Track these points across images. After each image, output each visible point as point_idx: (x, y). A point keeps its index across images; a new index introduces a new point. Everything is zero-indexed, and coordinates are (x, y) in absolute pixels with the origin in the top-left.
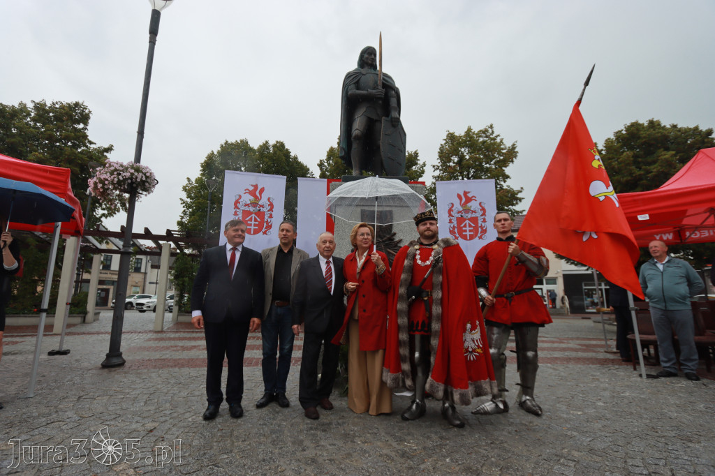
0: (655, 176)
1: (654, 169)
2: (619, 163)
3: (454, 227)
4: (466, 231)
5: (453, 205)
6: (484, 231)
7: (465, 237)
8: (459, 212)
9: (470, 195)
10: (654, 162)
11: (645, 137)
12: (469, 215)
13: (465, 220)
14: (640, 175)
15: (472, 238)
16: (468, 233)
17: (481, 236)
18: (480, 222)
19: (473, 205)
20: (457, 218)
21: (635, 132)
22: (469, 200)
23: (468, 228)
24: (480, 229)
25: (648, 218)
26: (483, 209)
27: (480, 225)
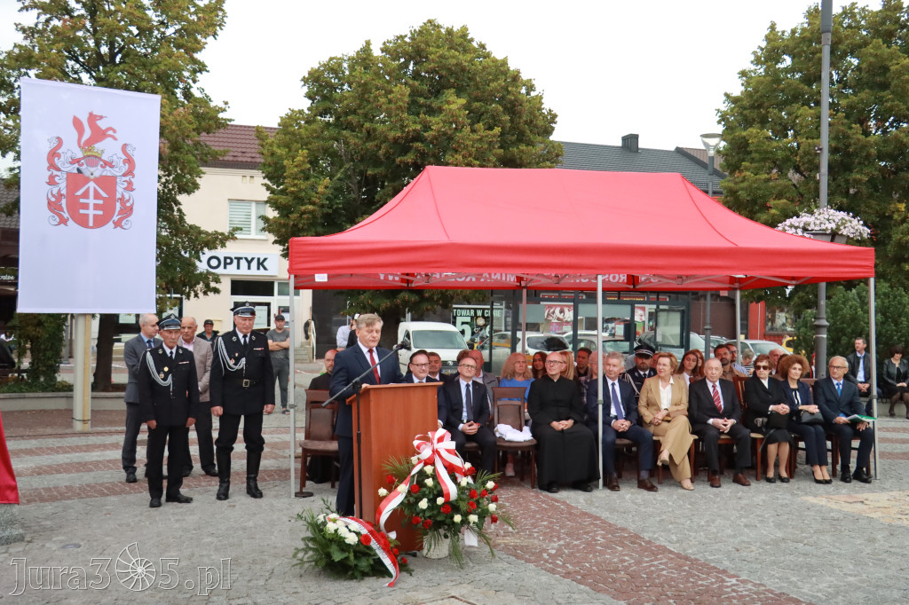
0: (435, 138)
1: (436, 123)
2: (390, 101)
3: (60, 195)
4: (86, 206)
5: (60, 141)
6: (127, 211)
7: (83, 221)
8: (74, 161)
9: (102, 124)
10: (440, 110)
11: (433, 61)
12: (98, 171)
13: (87, 180)
14: (415, 130)
15: (100, 222)
16: (91, 212)
17: (120, 220)
18: (120, 190)
19: (109, 149)
20: (68, 173)
21: (423, 46)
22: (99, 135)
23: (91, 201)
24: (118, 205)
25: (326, 280)
26: (129, 161)
27: (119, 196)
